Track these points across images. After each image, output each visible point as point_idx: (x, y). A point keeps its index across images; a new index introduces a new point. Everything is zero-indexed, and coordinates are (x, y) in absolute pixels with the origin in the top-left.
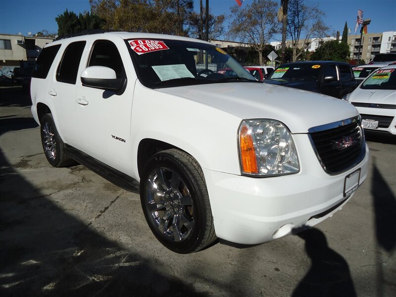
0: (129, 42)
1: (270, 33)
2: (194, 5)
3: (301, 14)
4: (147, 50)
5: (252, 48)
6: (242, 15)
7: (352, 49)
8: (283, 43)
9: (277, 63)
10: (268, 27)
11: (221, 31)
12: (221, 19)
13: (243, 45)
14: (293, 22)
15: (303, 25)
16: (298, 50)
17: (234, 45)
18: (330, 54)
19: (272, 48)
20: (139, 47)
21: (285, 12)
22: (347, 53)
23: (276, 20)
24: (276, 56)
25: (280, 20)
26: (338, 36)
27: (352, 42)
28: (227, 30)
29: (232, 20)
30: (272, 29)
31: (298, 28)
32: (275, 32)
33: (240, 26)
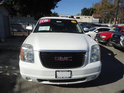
4: (43, 22)
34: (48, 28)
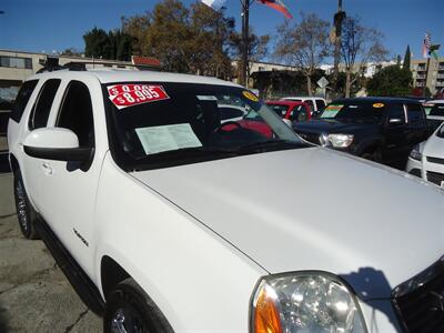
0: (109, 88)
1: (320, 56)
2: (236, 24)
3: (356, 36)
4: (133, 100)
5: (300, 72)
6: (289, 35)
7: (415, 75)
8: (336, 68)
9: (327, 90)
10: (318, 50)
11: (265, 53)
12: (266, 39)
13: (290, 69)
14: (347, 43)
15: (358, 48)
16: (352, 76)
17: (280, 68)
18: (390, 81)
19: (322, 73)
20: (122, 96)
21: (338, 33)
22: (410, 80)
23: (327, 42)
24: (327, 82)
25: (333, 42)
26: (399, 60)
27: (414, 67)
28: (272, 51)
29: (278, 41)
30: (323, 52)
31: (353, 51)
32: (326, 55)
33: (286, 47)
34: (181, 136)
